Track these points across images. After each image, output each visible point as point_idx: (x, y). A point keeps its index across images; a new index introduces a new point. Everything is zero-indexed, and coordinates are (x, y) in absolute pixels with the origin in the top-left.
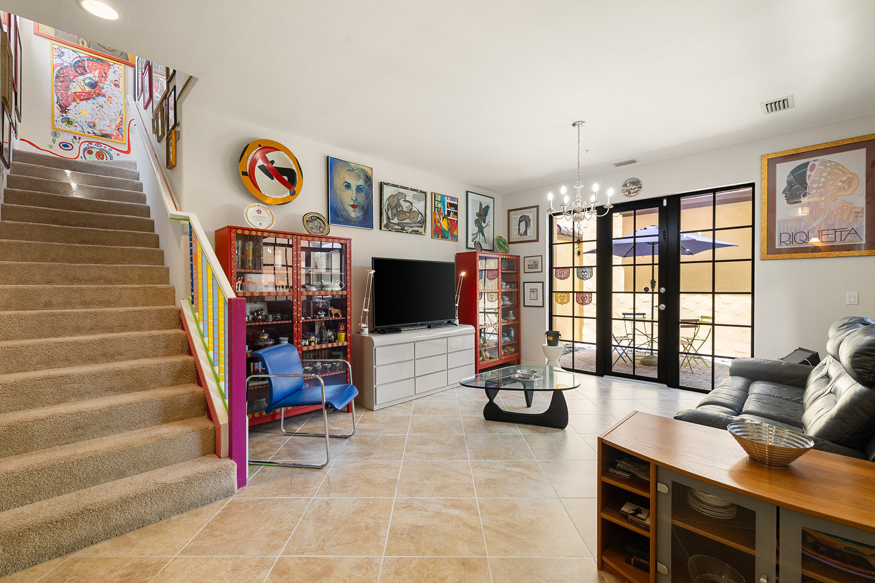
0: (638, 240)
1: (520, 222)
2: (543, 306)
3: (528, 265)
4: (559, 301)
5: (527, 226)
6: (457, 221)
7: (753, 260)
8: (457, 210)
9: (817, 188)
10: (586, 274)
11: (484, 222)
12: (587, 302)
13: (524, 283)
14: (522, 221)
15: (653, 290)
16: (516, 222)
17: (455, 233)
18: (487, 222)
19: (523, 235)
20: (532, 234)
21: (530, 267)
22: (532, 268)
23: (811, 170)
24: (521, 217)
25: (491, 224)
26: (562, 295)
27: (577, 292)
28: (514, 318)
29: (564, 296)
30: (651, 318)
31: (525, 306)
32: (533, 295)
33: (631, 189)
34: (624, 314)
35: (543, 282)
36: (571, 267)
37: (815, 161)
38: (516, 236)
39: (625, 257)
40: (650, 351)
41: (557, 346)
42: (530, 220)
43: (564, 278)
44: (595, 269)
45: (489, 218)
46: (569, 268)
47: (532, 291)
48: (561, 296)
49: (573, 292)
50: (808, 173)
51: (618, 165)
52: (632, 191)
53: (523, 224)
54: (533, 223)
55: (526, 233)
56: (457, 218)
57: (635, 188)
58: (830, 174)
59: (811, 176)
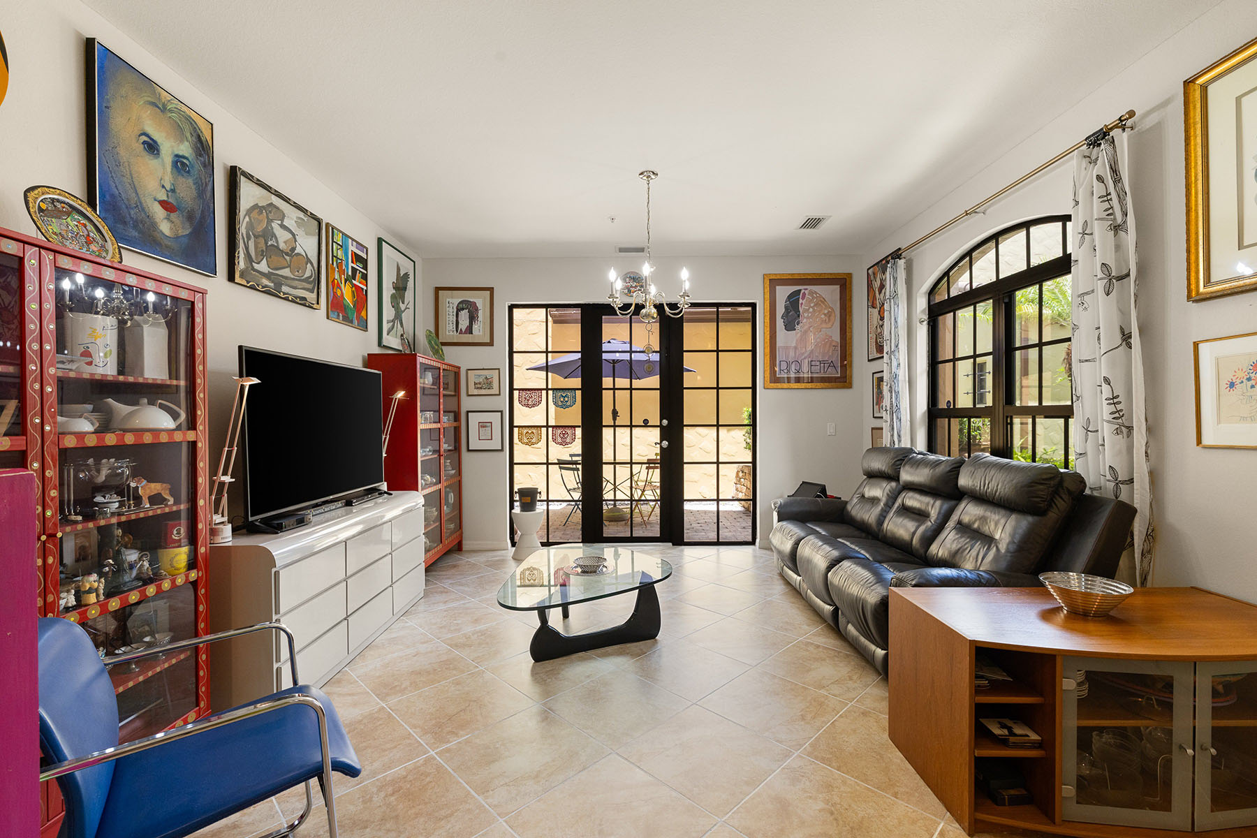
0: (635, 357)
1: (459, 310)
2: (502, 450)
3: (475, 384)
4: (526, 440)
5: (473, 318)
6: (366, 291)
7: (754, 388)
8: (366, 270)
9: (808, 318)
10: (566, 399)
11: (403, 303)
12: (568, 440)
13: (468, 412)
14: (463, 309)
15: (615, 423)
16: (451, 310)
17: (363, 313)
18: (406, 302)
19: (465, 333)
20: (481, 333)
21: (479, 386)
22: (481, 388)
23: (803, 299)
24: (460, 303)
25: (411, 306)
26: (530, 432)
27: (553, 427)
28: (453, 472)
29: (533, 433)
30: (613, 459)
31: (469, 450)
32: (485, 433)
33: (632, 287)
34: (571, 456)
35: (501, 412)
36: (544, 389)
37: (806, 289)
38: (451, 333)
39: (566, 378)
40: (612, 502)
41: (534, 510)
42: (477, 309)
43: (534, 406)
44: (579, 393)
45: (409, 295)
46: (541, 390)
47: (482, 425)
48: (527, 432)
49: (547, 426)
50: (801, 301)
51: (621, 250)
52: (632, 289)
53: (464, 315)
54: (483, 315)
55: (469, 330)
56: (367, 286)
57: (636, 287)
58: (815, 305)
59: (803, 305)
